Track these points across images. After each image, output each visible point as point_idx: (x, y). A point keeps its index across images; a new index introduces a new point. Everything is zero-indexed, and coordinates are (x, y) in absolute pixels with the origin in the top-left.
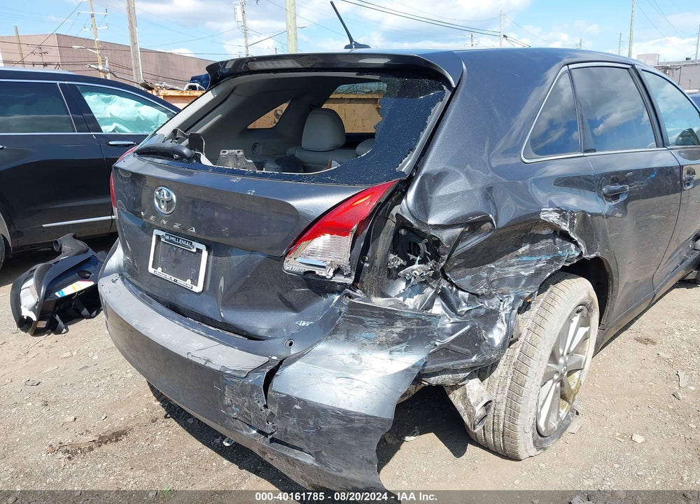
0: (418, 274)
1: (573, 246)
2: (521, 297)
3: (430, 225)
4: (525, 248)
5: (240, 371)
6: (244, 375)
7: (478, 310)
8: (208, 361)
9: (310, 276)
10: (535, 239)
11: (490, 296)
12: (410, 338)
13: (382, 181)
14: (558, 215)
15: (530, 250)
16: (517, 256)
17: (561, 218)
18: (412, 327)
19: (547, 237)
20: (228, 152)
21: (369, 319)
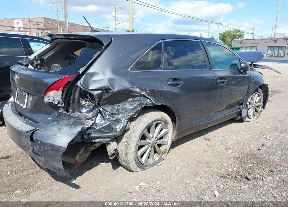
0: (87, 105)
1: (148, 100)
2: (129, 115)
3: (89, 89)
4: (130, 99)
5: (25, 131)
6: (26, 132)
7: (113, 118)
8: (18, 128)
9: (51, 104)
10: (134, 97)
11: (118, 114)
12: (75, 124)
13: (72, 74)
14: (140, 89)
15: (132, 100)
16: (128, 102)
17: (141, 90)
18: (76, 120)
19: (138, 96)
20: (55, 65)
21: (63, 117)
